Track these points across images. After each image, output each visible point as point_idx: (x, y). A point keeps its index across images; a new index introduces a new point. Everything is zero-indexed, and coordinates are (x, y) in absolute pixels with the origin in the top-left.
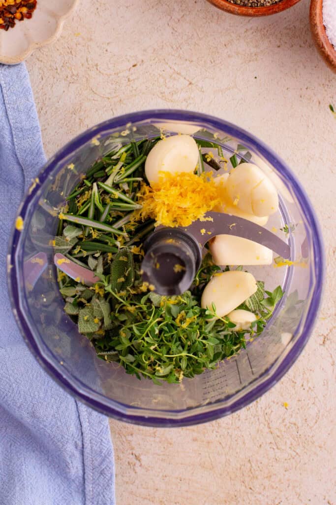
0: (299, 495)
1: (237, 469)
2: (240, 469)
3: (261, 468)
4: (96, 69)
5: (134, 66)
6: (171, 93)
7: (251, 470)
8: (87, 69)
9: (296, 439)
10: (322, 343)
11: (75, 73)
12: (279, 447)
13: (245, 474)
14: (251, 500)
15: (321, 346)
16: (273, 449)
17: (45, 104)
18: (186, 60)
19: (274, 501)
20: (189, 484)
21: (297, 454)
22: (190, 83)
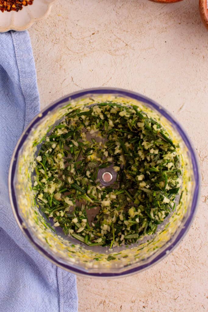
0: (190, 293)
1: (152, 277)
2: (154, 276)
3: (166, 276)
4: (70, 36)
5: (93, 34)
6: (115, 51)
7: (160, 277)
8: (65, 36)
9: (188, 259)
10: (204, 201)
11: (58, 38)
12: (178, 263)
13: (157, 280)
14: (160, 296)
15: (204, 203)
16: (174, 265)
17: (39, 56)
18: (124, 31)
19: (174, 296)
20: (123, 286)
21: (189, 268)
22: (127, 45)
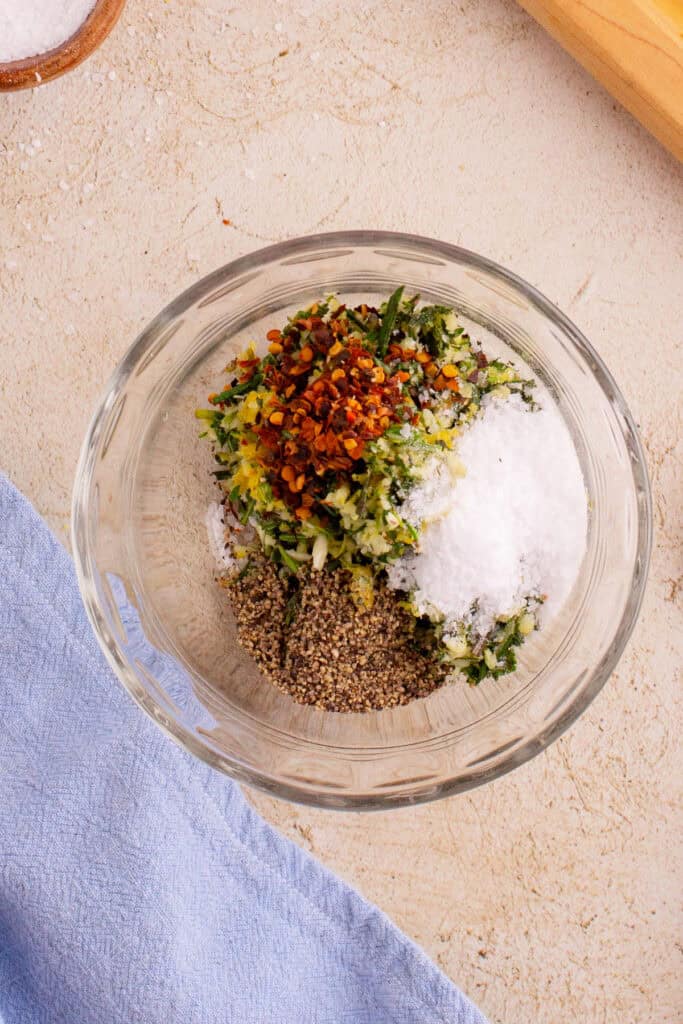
0: (632, 902)
1: (505, 852)
2: (512, 851)
3: (552, 848)
4: (207, 64)
5: (282, 54)
6: (357, 108)
7: (533, 853)
8: (189, 63)
9: (623, 790)
10: (668, 596)
11: (164, 71)
12: (588, 807)
13: (522, 861)
14: (535, 915)
15: (668, 603)
16: (577, 810)
17: (106, 133)
18: (385, 40)
19: (581, 916)
20: (409, 885)
21: (625, 818)
22: (395, 87)
